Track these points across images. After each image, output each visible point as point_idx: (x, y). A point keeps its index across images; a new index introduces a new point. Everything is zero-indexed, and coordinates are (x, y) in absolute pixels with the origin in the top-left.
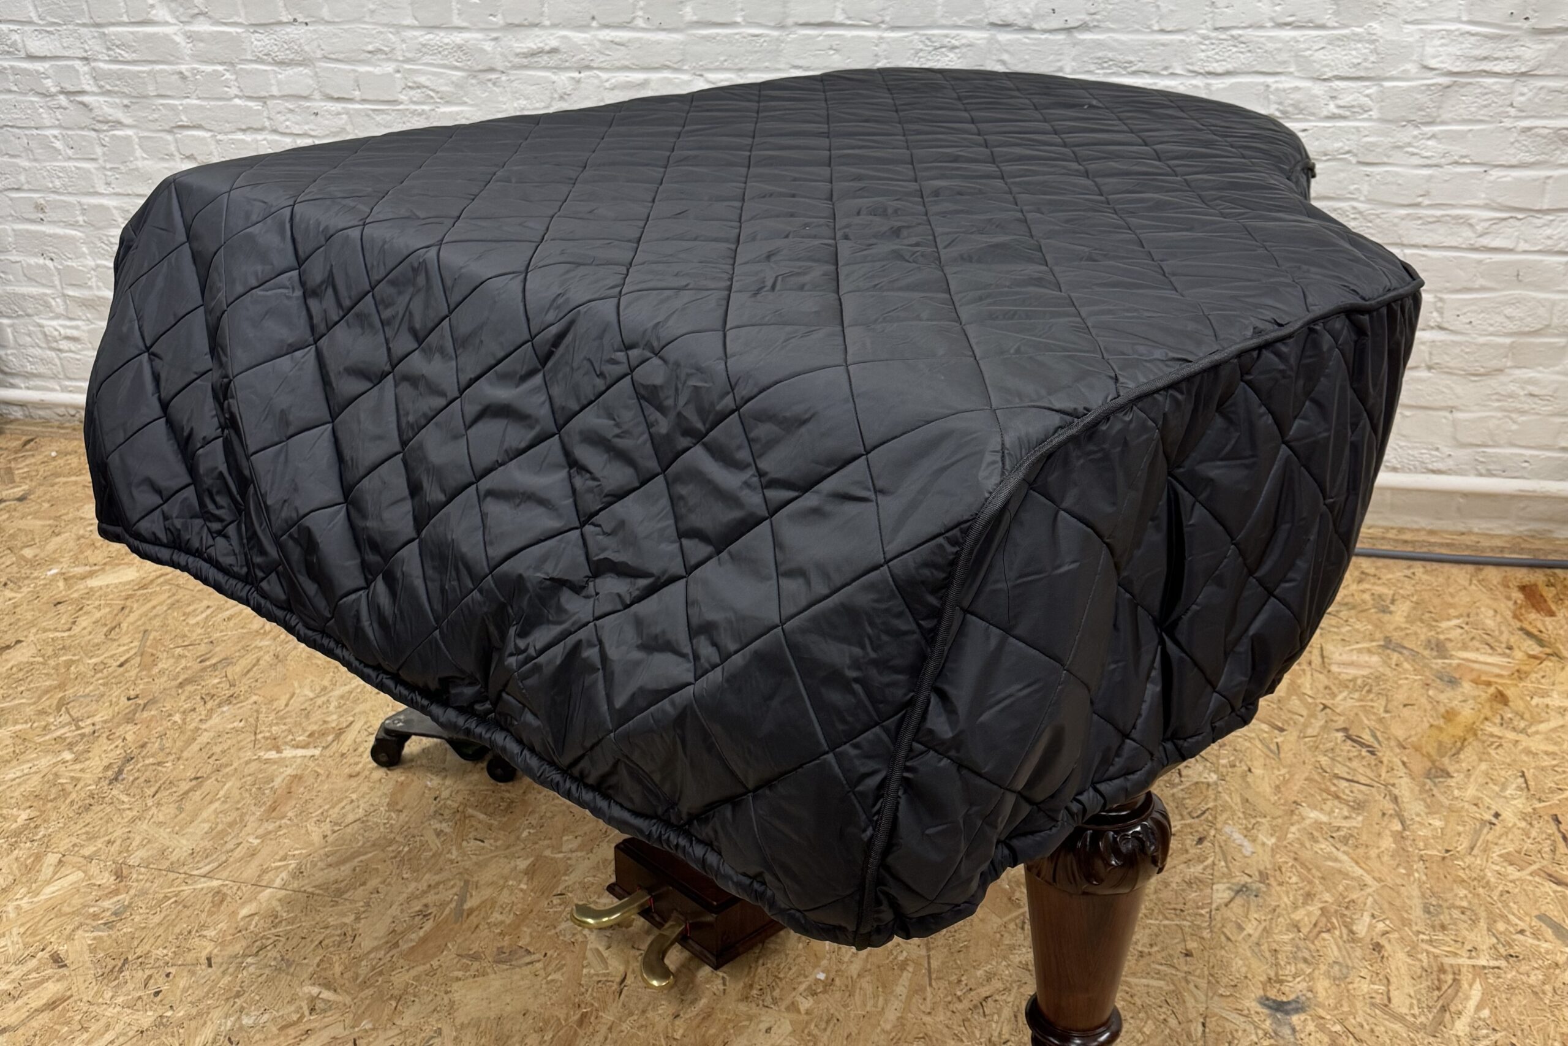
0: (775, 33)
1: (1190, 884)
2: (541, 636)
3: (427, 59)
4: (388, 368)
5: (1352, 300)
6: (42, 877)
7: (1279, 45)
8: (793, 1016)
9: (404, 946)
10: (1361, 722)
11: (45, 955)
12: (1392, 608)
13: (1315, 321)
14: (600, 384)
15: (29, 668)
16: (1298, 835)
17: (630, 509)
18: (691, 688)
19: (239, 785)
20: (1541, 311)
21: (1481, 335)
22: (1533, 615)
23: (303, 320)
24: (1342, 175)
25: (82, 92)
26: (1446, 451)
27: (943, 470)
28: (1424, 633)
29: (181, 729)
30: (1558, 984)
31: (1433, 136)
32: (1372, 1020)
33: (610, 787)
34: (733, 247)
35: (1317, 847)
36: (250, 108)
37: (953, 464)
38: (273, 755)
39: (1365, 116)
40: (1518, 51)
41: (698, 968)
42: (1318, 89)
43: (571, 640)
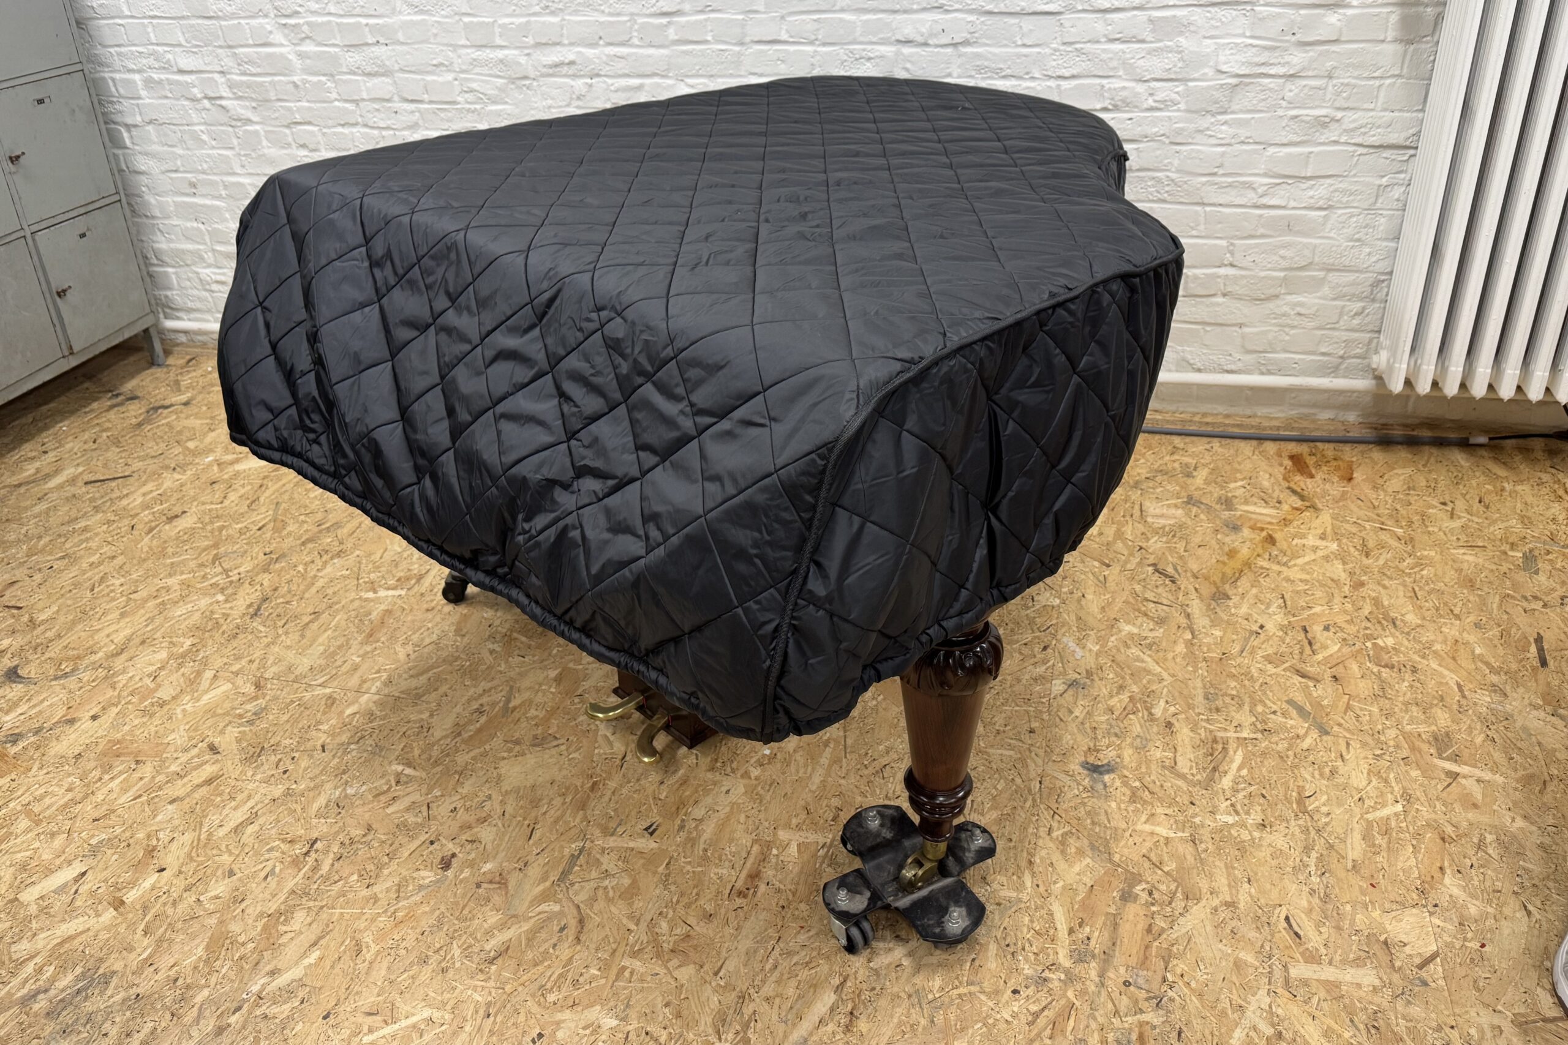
0: (737, 49)
1: (1035, 680)
2: (540, 521)
3: (478, 70)
4: (431, 321)
5: (1128, 268)
6: (201, 688)
7: (1110, 55)
8: (746, 781)
9: (465, 735)
10: (1167, 559)
11: (204, 745)
12: (1195, 474)
13: (1096, 285)
14: (580, 336)
15: (191, 532)
16: (1115, 643)
17: (602, 429)
18: (643, 561)
19: (345, 617)
20: (1307, 252)
21: (1262, 270)
22: (1298, 478)
23: (369, 285)
24: (1158, 152)
25: (221, 98)
26: (1238, 356)
27: (815, 405)
28: (1217, 492)
29: (303, 576)
30: (1298, 750)
31: (1225, 123)
32: (1162, 778)
33: (591, 630)
34: (682, 229)
35: (1129, 652)
36: (346, 109)
37: (824, 399)
38: (371, 595)
39: (1175, 108)
40: (1287, 58)
41: (679, 748)
42: (1140, 88)
43: (561, 524)
